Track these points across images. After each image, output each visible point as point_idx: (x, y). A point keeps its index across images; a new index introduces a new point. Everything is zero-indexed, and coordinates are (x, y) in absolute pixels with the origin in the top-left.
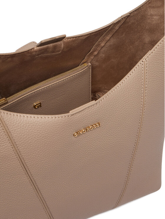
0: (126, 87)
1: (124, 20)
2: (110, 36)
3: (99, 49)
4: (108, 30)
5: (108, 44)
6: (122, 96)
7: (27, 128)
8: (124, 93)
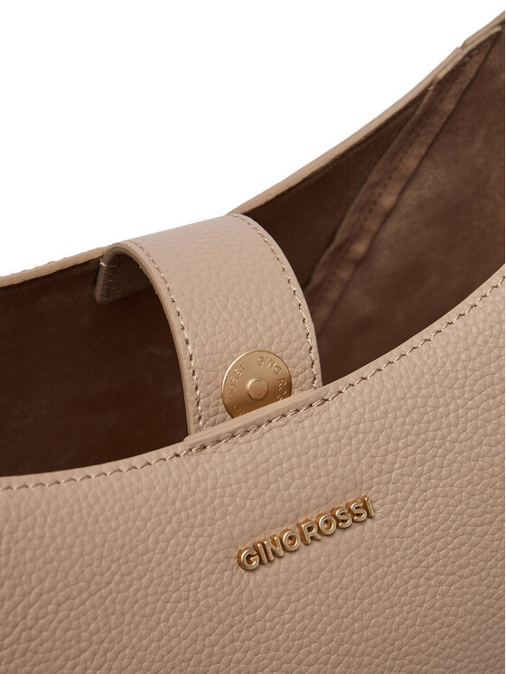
0: (492, 327)
1: (478, 59)
2: (419, 150)
3: (373, 224)
4: (413, 119)
5: (411, 194)
6: (474, 370)
7: (8, 542)
8: (480, 354)
